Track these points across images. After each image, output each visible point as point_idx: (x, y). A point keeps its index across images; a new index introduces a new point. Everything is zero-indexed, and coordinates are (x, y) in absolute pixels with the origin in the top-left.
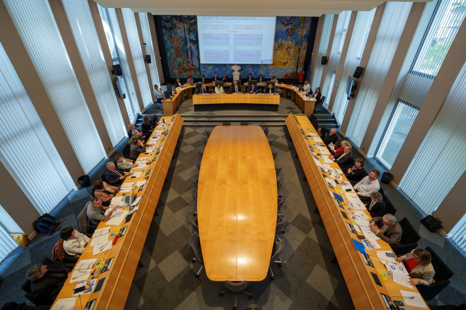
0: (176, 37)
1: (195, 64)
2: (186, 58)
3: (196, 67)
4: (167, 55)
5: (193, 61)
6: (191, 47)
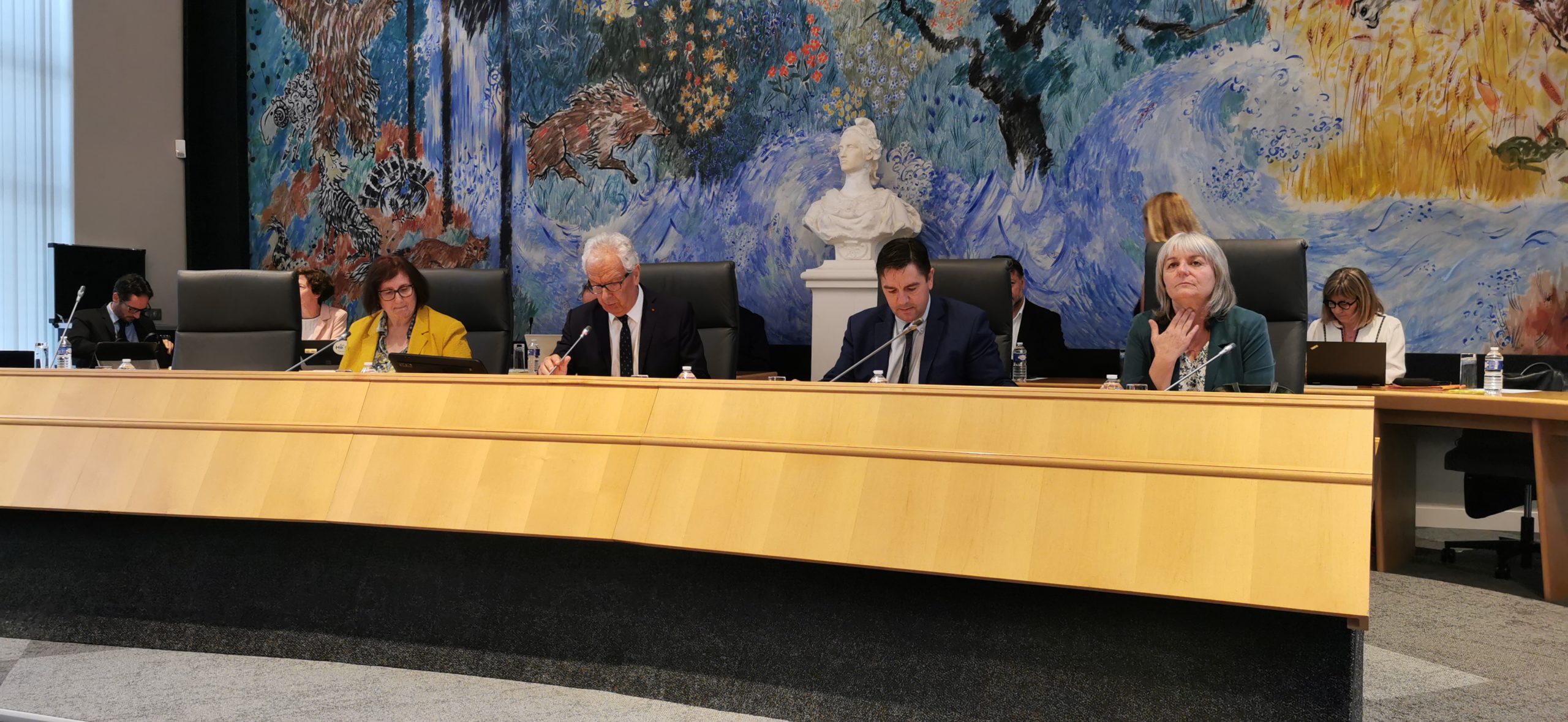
1: (465, 208)
2: (398, 151)
3: (472, 235)
4: (250, 132)
5: (452, 175)
6: (446, 45)
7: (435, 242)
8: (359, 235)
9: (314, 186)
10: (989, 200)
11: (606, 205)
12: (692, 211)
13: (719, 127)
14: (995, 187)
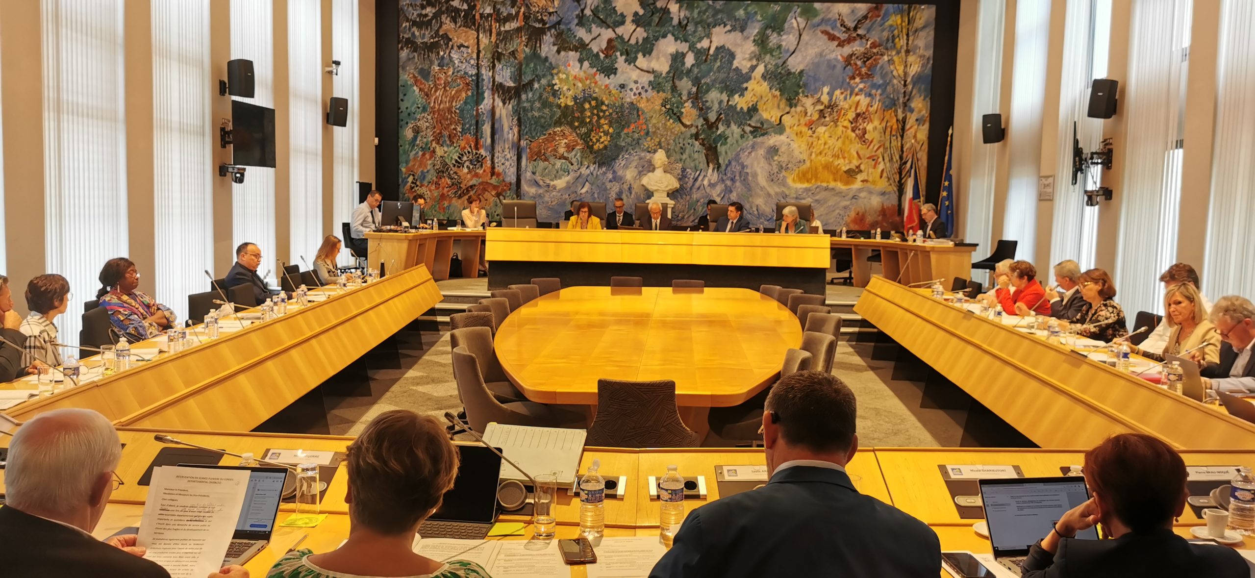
0: (443, 76)
1: (501, 171)
2: (470, 147)
3: (504, 181)
4: (400, 135)
5: (495, 158)
6: (493, 107)
7: (487, 183)
8: (452, 179)
9: (430, 159)
10: (700, 178)
11: (561, 173)
12: (595, 176)
13: (606, 147)
14: (702, 174)
